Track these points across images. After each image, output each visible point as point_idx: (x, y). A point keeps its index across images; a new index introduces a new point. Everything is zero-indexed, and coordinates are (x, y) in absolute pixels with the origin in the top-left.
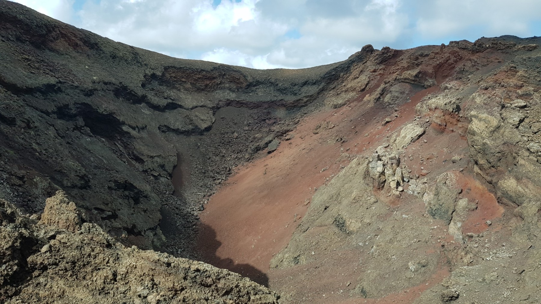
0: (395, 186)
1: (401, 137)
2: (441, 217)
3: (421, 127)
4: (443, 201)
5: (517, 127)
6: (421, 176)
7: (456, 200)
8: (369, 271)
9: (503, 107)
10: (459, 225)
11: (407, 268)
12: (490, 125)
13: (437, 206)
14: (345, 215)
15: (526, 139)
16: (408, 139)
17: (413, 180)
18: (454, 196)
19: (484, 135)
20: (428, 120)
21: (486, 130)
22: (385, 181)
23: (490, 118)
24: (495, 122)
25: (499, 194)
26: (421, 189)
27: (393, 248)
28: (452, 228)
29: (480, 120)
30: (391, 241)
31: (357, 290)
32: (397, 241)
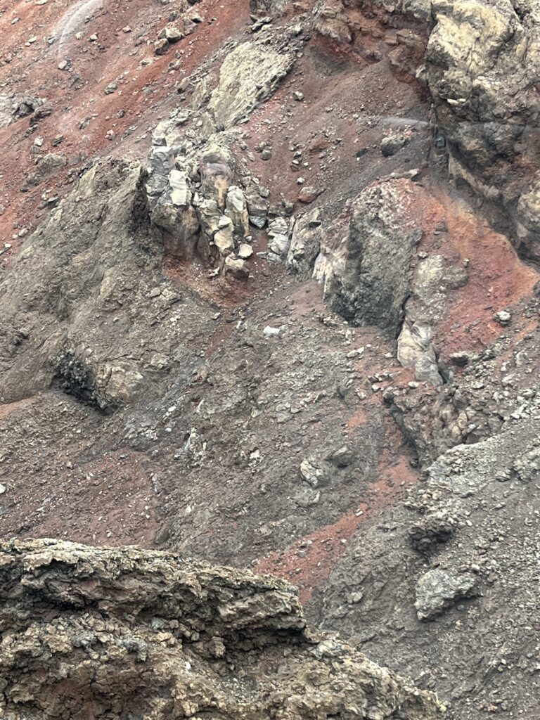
0: (229, 244)
1: (224, 87)
2: (372, 320)
3: (282, 52)
4: (375, 271)
6: (299, 205)
7: (410, 267)
8: (189, 509)
11: (299, 480)
12: (486, 33)
14: (89, 352)
16: (246, 95)
17: (278, 220)
19: (473, 64)
20: (298, 29)
21: (478, 49)
22: (199, 232)
23: (485, 11)
25: (523, 233)
26: (306, 244)
27: (249, 428)
28: (404, 345)
32: (258, 408)
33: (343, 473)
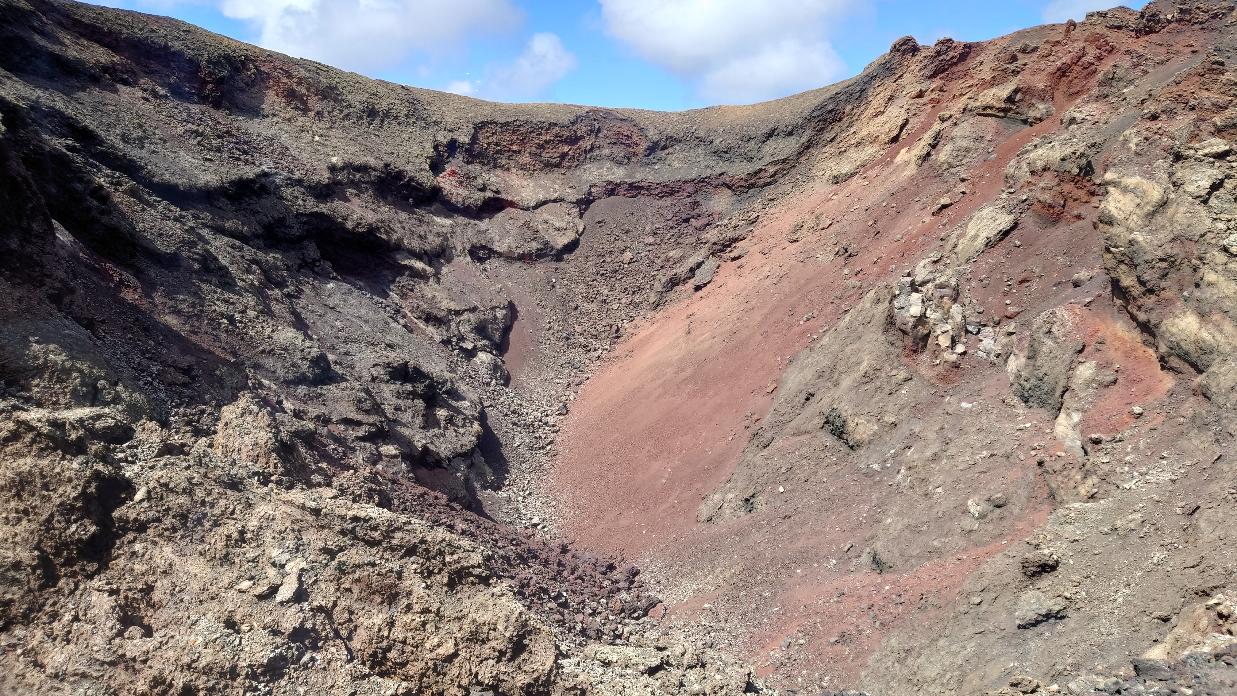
0: (948, 343)
1: (968, 237)
2: (1042, 403)
3: (1010, 213)
4: (1044, 370)
5: (1205, 202)
6: (1004, 319)
7: (1071, 368)
8: (889, 521)
9: (1178, 157)
10: (1076, 417)
11: (965, 512)
12: (1146, 200)
13: (1033, 381)
14: (845, 409)
15: (1221, 226)
16: (981, 242)
17: (987, 329)
18: (1067, 357)
19: (1133, 223)
20: (1024, 198)
21: (1138, 212)
22: (928, 335)
23: (1147, 185)
24: (1155, 193)
25: (1163, 349)
26: (1003, 346)
27: (939, 471)
28: (1061, 425)
29: (1125, 190)
30: (935, 458)
31: (865, 558)
32: (948, 457)
33: (998, 511)
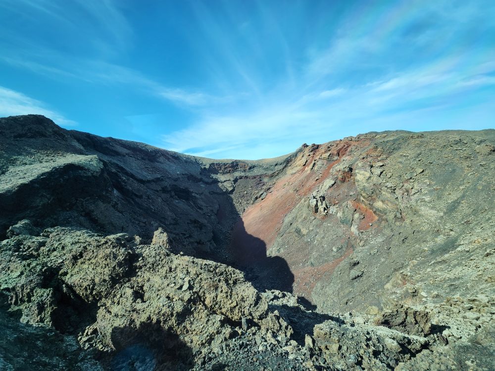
0: (323, 210)
1: (324, 186)
2: (347, 224)
3: (333, 180)
4: (347, 216)
5: (380, 176)
6: (335, 204)
7: (353, 215)
8: (314, 253)
9: (372, 167)
10: (356, 226)
11: (332, 250)
12: (366, 176)
13: (344, 218)
14: (300, 227)
15: (384, 181)
16: (328, 187)
17: (332, 207)
18: (352, 212)
20: (336, 177)
21: (364, 179)
23: (366, 173)
24: (368, 174)
25: (374, 210)
26: (336, 210)
27: (325, 241)
28: (352, 229)
29: (361, 174)
30: (323, 238)
31: (309, 263)
32: (326, 237)
33: (340, 250)
